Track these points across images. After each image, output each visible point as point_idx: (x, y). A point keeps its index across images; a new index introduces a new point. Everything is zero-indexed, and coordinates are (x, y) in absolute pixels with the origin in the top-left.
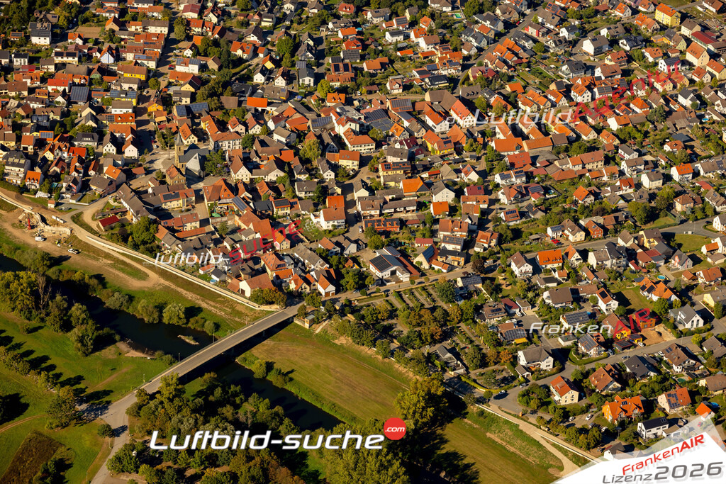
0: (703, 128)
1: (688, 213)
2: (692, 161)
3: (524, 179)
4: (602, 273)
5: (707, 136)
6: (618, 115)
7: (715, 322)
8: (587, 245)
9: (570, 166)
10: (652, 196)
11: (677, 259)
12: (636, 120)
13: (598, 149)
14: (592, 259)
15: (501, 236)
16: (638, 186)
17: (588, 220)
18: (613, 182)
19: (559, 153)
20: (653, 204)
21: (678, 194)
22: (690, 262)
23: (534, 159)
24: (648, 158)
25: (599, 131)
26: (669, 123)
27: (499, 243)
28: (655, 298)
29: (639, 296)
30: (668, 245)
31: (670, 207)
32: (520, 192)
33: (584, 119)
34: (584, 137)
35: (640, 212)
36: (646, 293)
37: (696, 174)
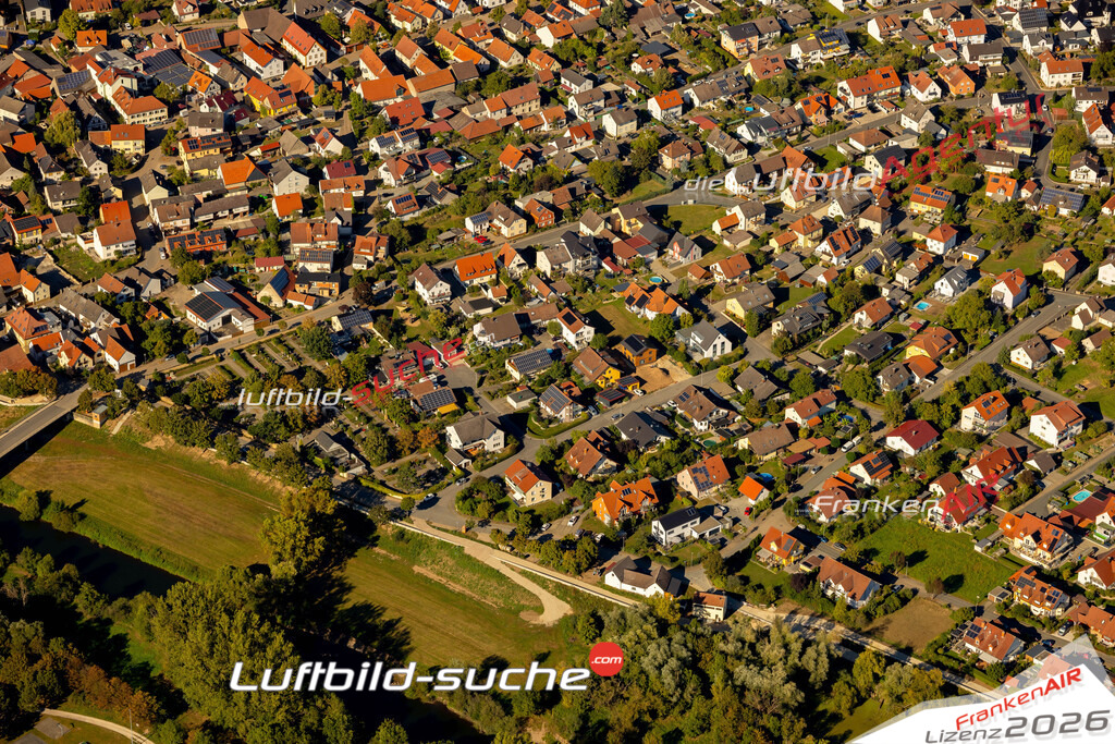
0: (689, 30)
1: (684, 170)
2: (678, 85)
3: (416, 142)
4: (561, 283)
5: (697, 42)
6: (552, 21)
7: (749, 342)
8: (531, 240)
9: (488, 113)
10: (624, 149)
11: (677, 247)
12: (582, 27)
13: (527, 80)
14: (543, 263)
15: (392, 239)
16: (600, 134)
17: (528, 198)
18: (559, 131)
19: (466, 94)
20: (627, 162)
21: (664, 142)
22: (697, 250)
23: (429, 107)
24: (609, 87)
25: (525, 50)
26: (634, 27)
27: (391, 252)
28: (651, 315)
29: (625, 314)
30: (660, 225)
31: (655, 162)
32: (413, 165)
33: (498, 34)
34: (503, 63)
35: (608, 177)
36: (635, 309)
37: (688, 106)
